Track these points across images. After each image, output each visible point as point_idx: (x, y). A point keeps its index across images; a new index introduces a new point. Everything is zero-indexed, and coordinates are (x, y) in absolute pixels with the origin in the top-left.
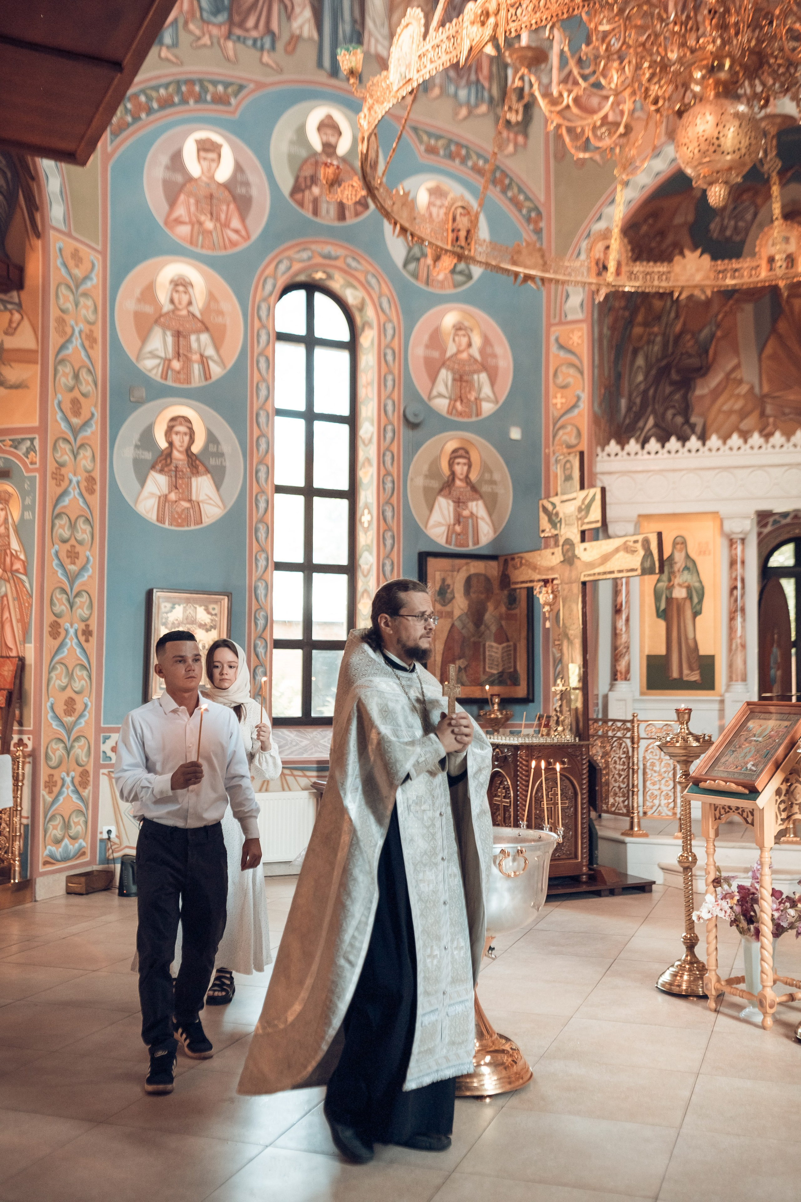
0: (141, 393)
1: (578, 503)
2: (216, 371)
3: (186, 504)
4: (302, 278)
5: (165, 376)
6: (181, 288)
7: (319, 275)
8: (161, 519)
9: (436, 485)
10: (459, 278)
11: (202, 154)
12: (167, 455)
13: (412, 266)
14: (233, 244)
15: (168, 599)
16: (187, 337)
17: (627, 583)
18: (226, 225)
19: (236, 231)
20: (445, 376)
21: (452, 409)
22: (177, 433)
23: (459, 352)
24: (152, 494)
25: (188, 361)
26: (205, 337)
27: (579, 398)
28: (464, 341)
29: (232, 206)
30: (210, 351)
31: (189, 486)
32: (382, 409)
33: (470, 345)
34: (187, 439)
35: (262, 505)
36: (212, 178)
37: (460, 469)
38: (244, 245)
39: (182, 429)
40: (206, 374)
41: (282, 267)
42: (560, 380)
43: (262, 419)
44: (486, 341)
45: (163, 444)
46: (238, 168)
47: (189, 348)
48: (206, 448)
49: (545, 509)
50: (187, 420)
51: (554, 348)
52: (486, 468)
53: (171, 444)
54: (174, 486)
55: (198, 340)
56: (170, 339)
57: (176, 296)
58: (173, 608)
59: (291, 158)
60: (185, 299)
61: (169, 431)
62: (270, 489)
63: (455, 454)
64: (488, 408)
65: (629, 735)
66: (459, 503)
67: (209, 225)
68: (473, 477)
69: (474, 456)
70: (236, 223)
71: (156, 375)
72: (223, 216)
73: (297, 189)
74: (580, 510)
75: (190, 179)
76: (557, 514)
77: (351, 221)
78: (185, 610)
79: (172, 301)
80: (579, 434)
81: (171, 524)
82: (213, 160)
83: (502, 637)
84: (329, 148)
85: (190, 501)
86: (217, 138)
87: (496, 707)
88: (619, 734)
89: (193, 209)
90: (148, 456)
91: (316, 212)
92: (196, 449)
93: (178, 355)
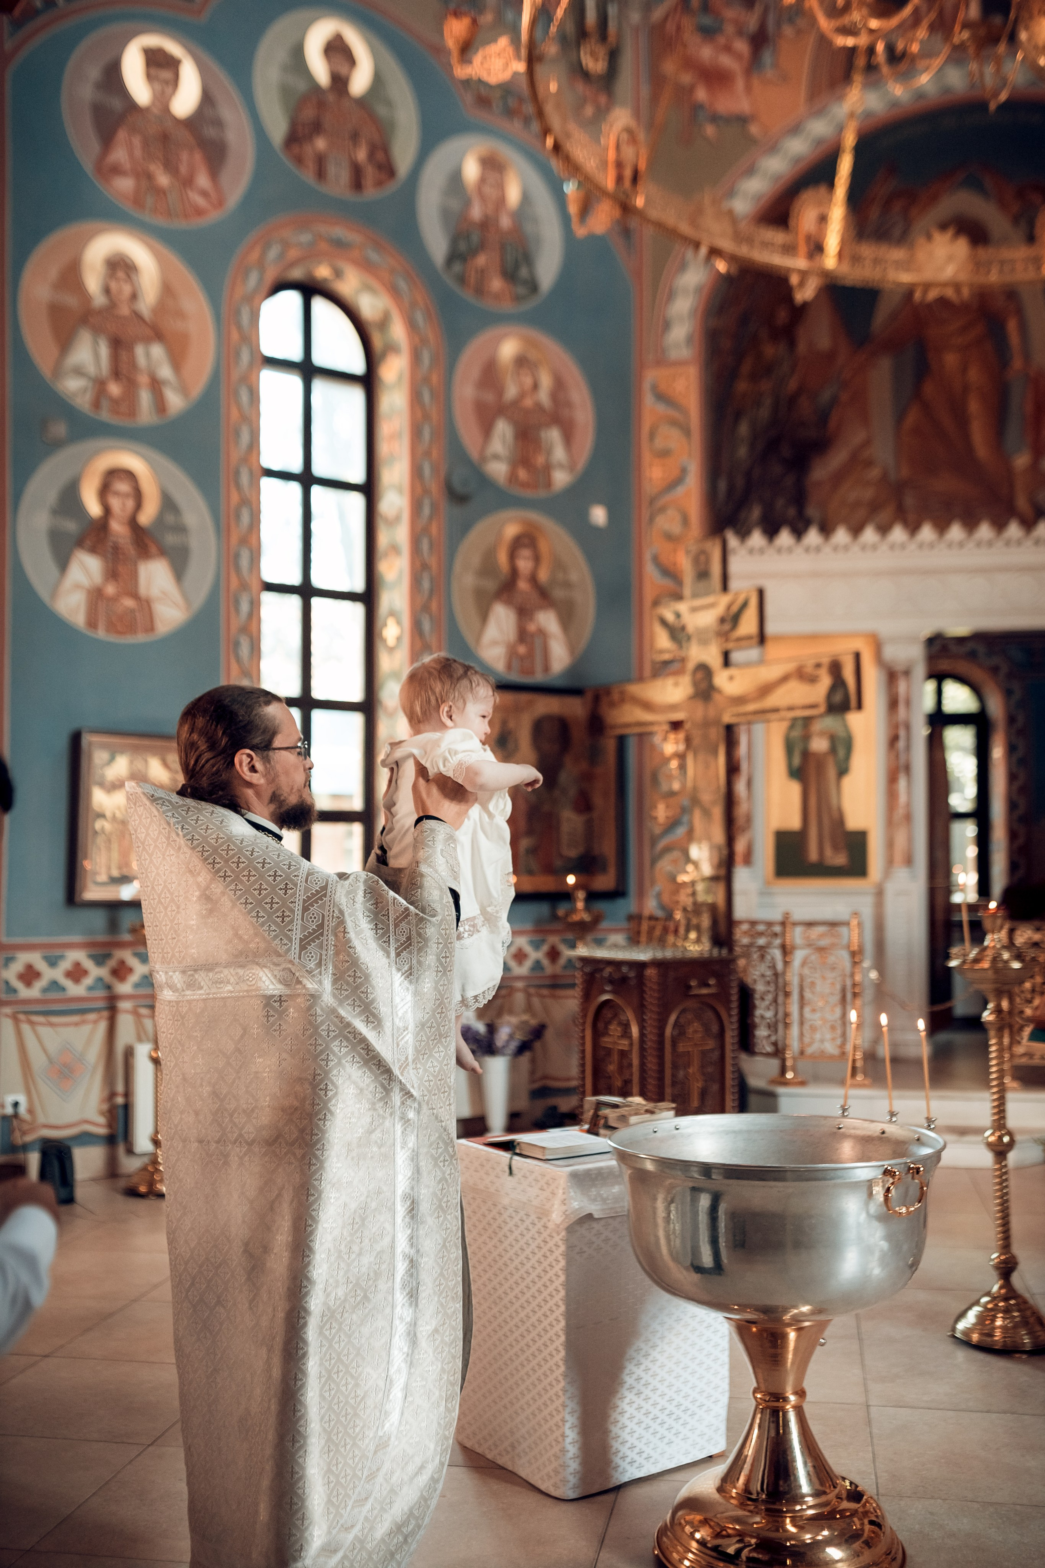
0: (60, 429)
1: (719, 610)
2: (175, 401)
3: (128, 603)
4: (297, 274)
5: (96, 404)
6: (121, 274)
7: (323, 272)
8: (92, 623)
9: (491, 585)
10: (521, 290)
11: (153, 71)
12: (100, 528)
13: (457, 267)
14: (199, 212)
15: (104, 746)
16: (131, 349)
17: (749, 732)
18: (188, 182)
19: (204, 194)
20: (503, 430)
21: (512, 477)
22: (117, 494)
23: (522, 395)
24: (78, 586)
25: (131, 385)
26: (157, 351)
27: (684, 471)
28: (528, 381)
29: (198, 157)
30: (165, 372)
31: (134, 575)
32: (416, 472)
33: (536, 386)
34: (130, 504)
35: (245, 607)
36: (166, 110)
37: (524, 564)
38: (214, 216)
39: (123, 487)
40: (160, 405)
41: (273, 253)
42: (659, 443)
43: (245, 479)
44: (559, 385)
45: (94, 508)
46: (207, 98)
47: (133, 364)
48: (159, 520)
49: (664, 622)
50: (129, 475)
51: (649, 400)
52: (558, 565)
53: (107, 510)
54: (112, 574)
55: (148, 355)
56: (104, 350)
57: (113, 285)
58: (112, 759)
59: (285, 91)
60: (127, 289)
61: (104, 491)
62: (255, 586)
63: (517, 544)
64: (561, 478)
65: (778, 941)
66: (524, 613)
67: (163, 180)
68: (543, 575)
69: (543, 546)
70: (203, 180)
71: (84, 403)
72: (183, 169)
73: (294, 139)
74: (722, 620)
75: (131, 105)
76: (683, 628)
77: (371, 193)
78: (131, 762)
79: (107, 291)
80: (685, 521)
81: (108, 630)
82: (167, 82)
83: (584, 805)
84: (340, 82)
85: (135, 596)
86: (173, 48)
87: (580, 905)
88: (761, 941)
89: (138, 152)
90: (71, 526)
91: (321, 174)
92: (146, 517)
93: (116, 373)
